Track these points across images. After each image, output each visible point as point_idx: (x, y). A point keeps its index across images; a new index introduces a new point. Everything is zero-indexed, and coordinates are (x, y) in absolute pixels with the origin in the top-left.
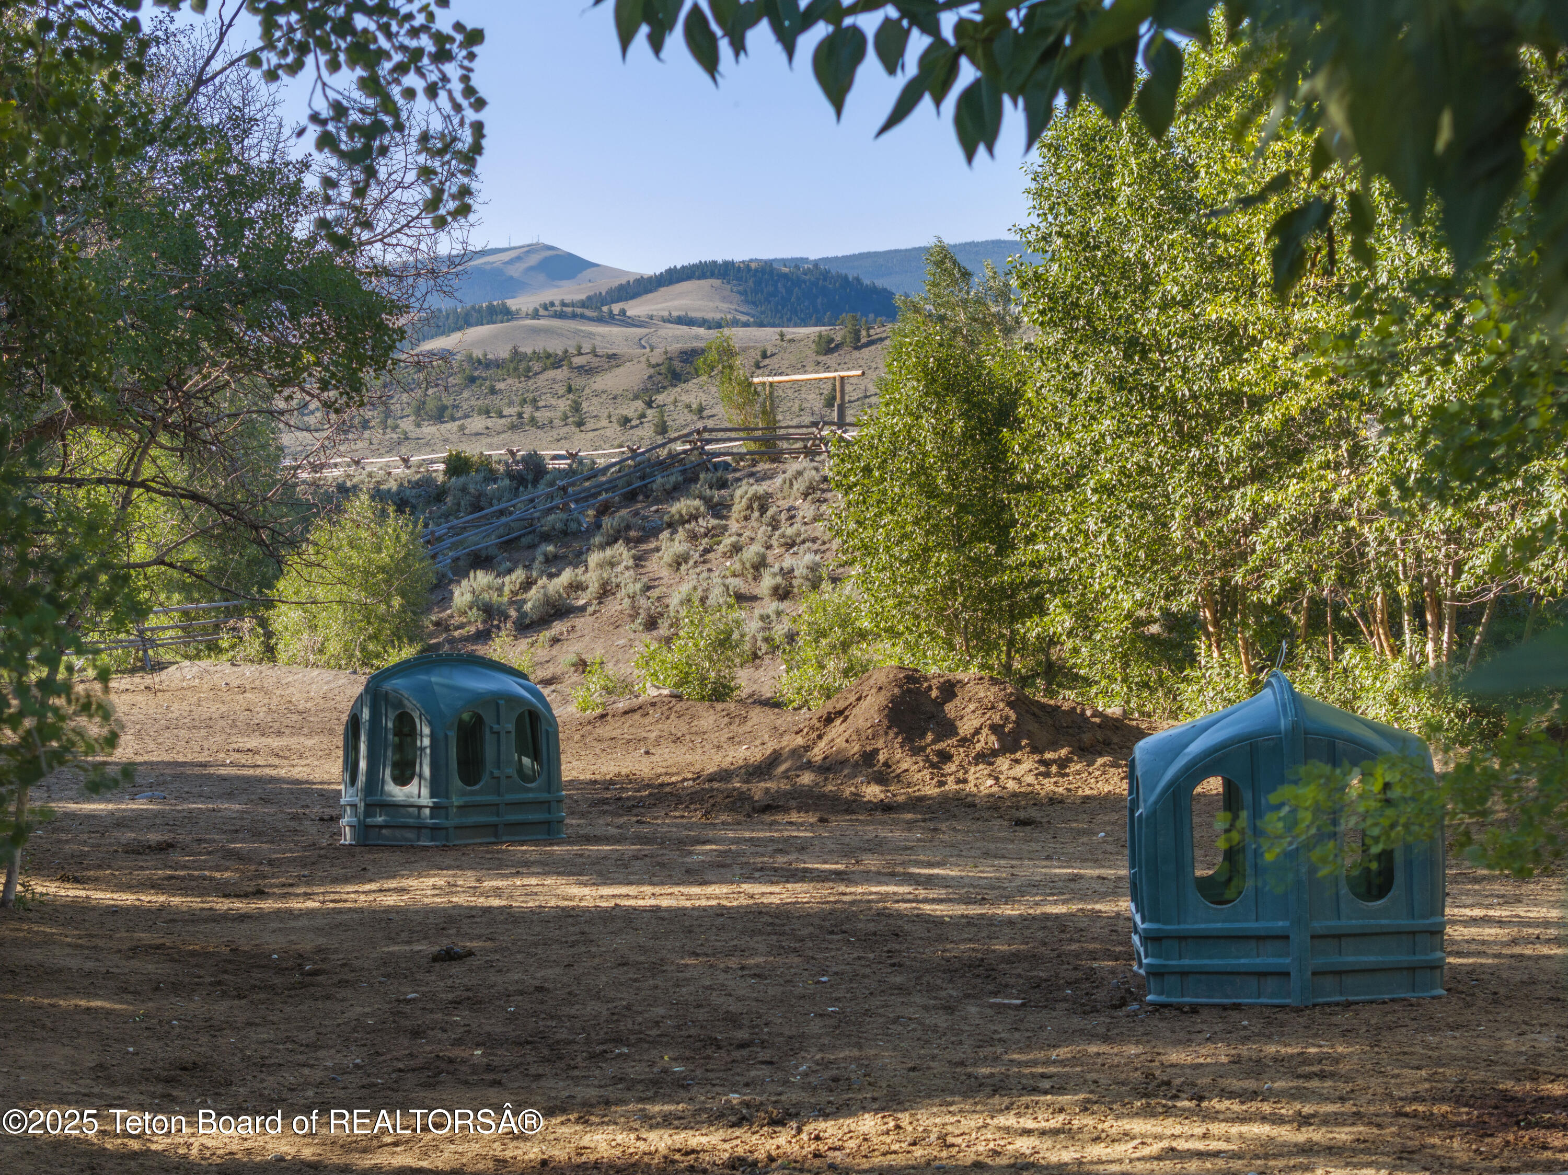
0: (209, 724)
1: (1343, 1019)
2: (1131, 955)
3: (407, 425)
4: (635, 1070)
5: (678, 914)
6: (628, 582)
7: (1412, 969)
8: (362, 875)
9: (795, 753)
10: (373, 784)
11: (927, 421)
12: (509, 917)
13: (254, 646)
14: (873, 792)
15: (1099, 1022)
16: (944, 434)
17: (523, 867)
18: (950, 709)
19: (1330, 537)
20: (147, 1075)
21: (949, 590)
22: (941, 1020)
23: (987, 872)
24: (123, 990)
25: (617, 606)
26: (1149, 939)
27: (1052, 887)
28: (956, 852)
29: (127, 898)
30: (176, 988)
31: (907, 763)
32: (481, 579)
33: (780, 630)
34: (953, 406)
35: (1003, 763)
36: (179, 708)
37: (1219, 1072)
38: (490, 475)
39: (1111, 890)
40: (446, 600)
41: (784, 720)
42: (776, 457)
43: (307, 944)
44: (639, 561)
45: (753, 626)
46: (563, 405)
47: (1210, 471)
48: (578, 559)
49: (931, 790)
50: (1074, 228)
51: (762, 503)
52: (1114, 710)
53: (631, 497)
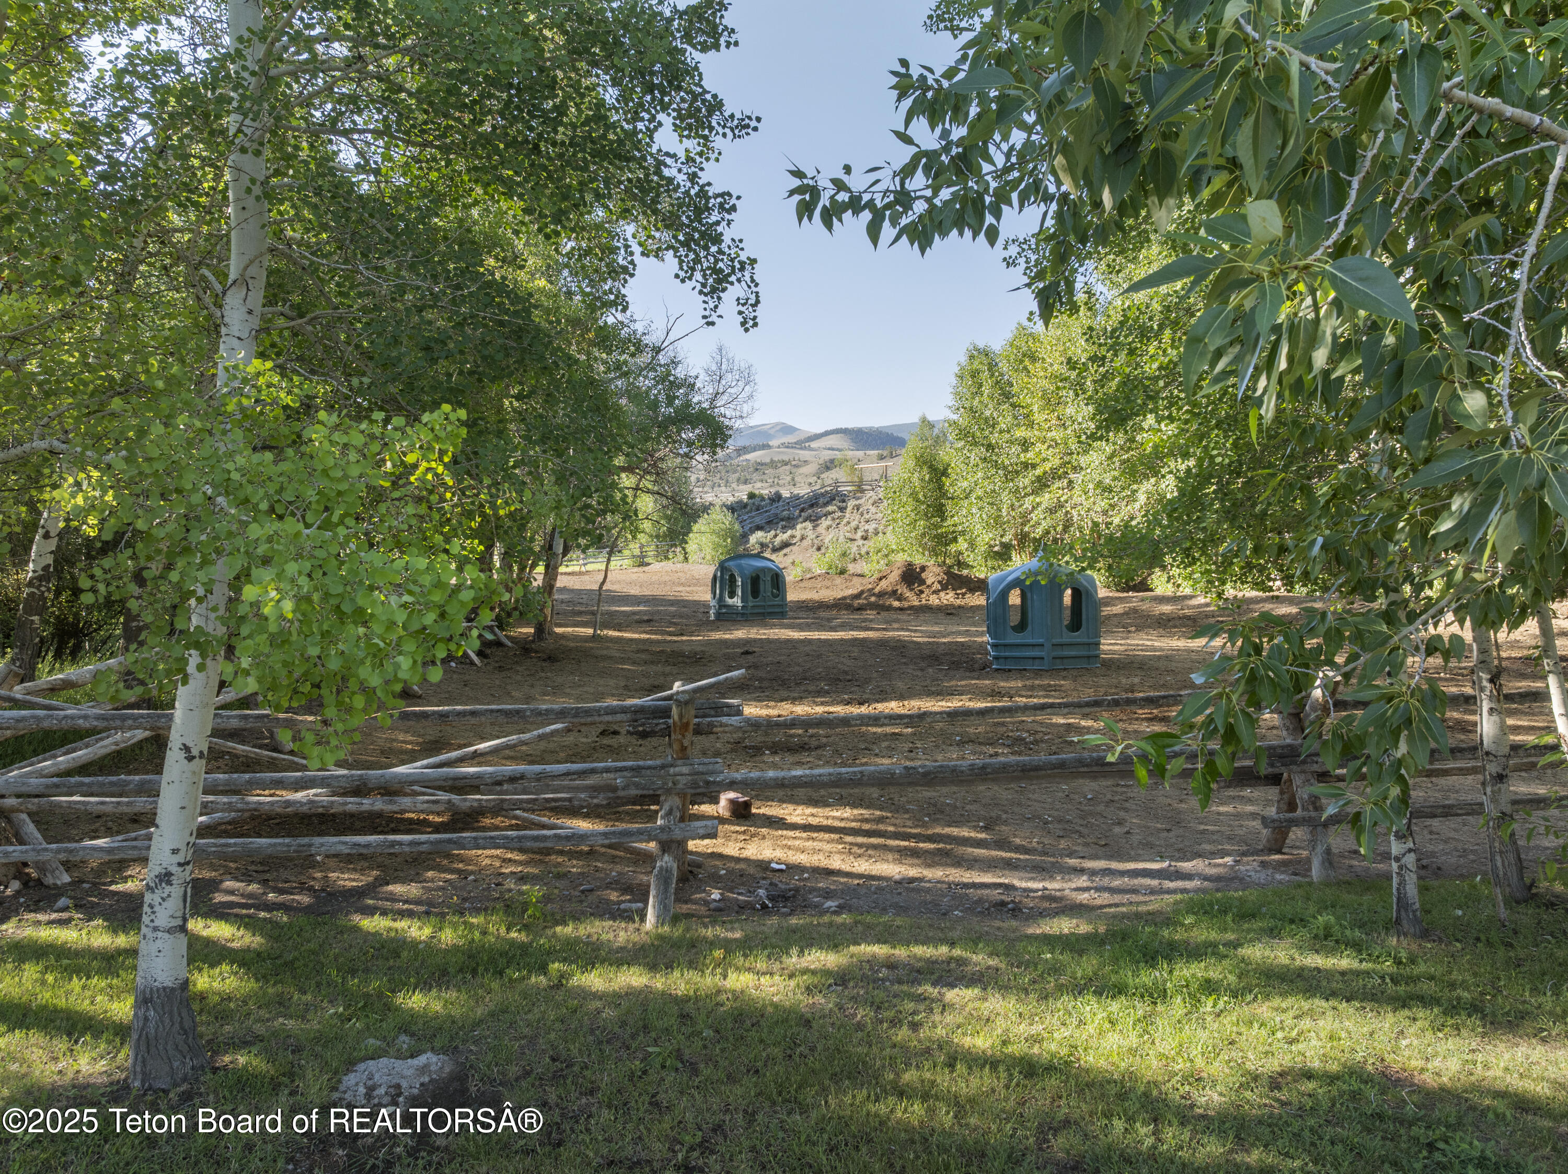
0: (665, 583)
1: (1064, 673)
2: (988, 653)
3: (734, 485)
4: (811, 688)
5: (826, 641)
6: (811, 535)
7: (1089, 657)
8: (717, 629)
9: (870, 590)
10: (721, 599)
11: (916, 475)
12: (769, 641)
13: (681, 557)
14: (896, 604)
15: (976, 674)
16: (922, 480)
17: (773, 626)
18: (923, 575)
19: (1060, 514)
20: (642, 689)
21: (923, 535)
22: (919, 673)
23: (937, 629)
24: (634, 663)
25: (806, 543)
26: (994, 646)
27: (959, 633)
28: (926, 622)
29: (636, 636)
30: (652, 662)
31: (908, 594)
32: (759, 534)
33: (863, 551)
34: (925, 469)
35: (942, 594)
36: (654, 578)
37: (1018, 689)
38: (763, 499)
39: (982, 634)
40: (748, 541)
41: (865, 581)
42: (862, 491)
43: (698, 649)
44: (815, 527)
45: (854, 549)
46: (789, 478)
47: (1017, 490)
48: (793, 527)
49: (916, 603)
50: (968, 405)
51: (858, 507)
52: (982, 576)
53: (812, 506)
